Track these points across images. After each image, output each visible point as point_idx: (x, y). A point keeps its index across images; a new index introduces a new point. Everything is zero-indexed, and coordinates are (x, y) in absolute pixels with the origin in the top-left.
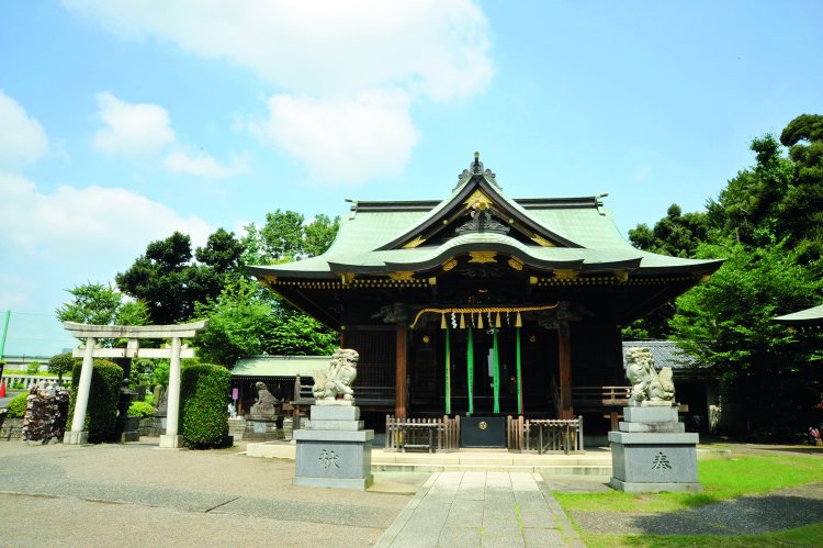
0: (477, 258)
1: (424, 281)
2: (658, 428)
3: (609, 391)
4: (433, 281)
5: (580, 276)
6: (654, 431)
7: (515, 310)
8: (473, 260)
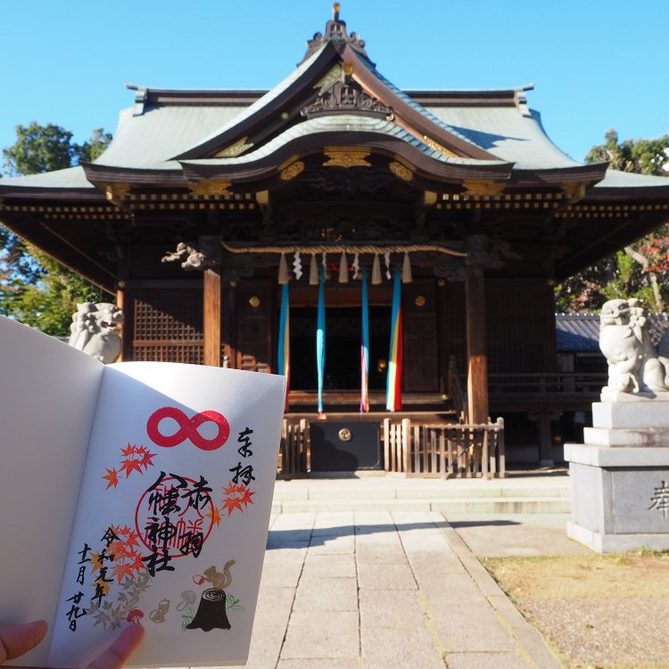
0: (338, 159)
1: (248, 196)
2: (657, 438)
3: (538, 379)
4: (263, 197)
5: (506, 191)
6: (650, 443)
7: (399, 250)
8: (330, 163)
